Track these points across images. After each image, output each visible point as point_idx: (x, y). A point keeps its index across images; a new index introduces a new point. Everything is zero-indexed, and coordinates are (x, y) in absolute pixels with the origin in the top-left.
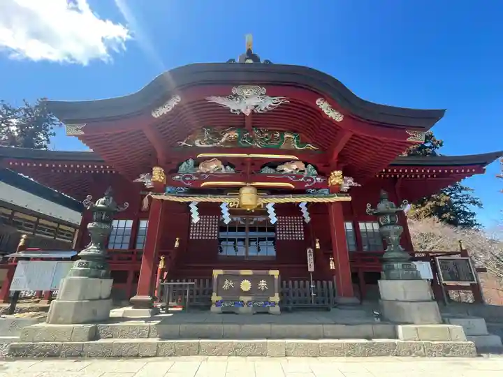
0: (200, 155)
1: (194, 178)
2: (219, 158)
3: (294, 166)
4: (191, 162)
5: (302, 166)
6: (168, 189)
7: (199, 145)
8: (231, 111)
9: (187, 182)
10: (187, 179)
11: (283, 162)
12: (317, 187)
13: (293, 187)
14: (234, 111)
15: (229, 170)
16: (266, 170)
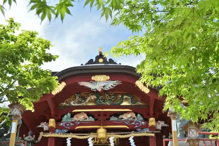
0: (74, 111)
1: (72, 124)
2: (85, 112)
3: (129, 116)
4: (69, 114)
5: (134, 115)
6: (57, 131)
7: (73, 105)
8: (92, 89)
9: (67, 126)
10: (68, 125)
11: (123, 113)
12: (143, 128)
13: (128, 128)
14: (93, 89)
15: (91, 119)
16: (113, 119)
